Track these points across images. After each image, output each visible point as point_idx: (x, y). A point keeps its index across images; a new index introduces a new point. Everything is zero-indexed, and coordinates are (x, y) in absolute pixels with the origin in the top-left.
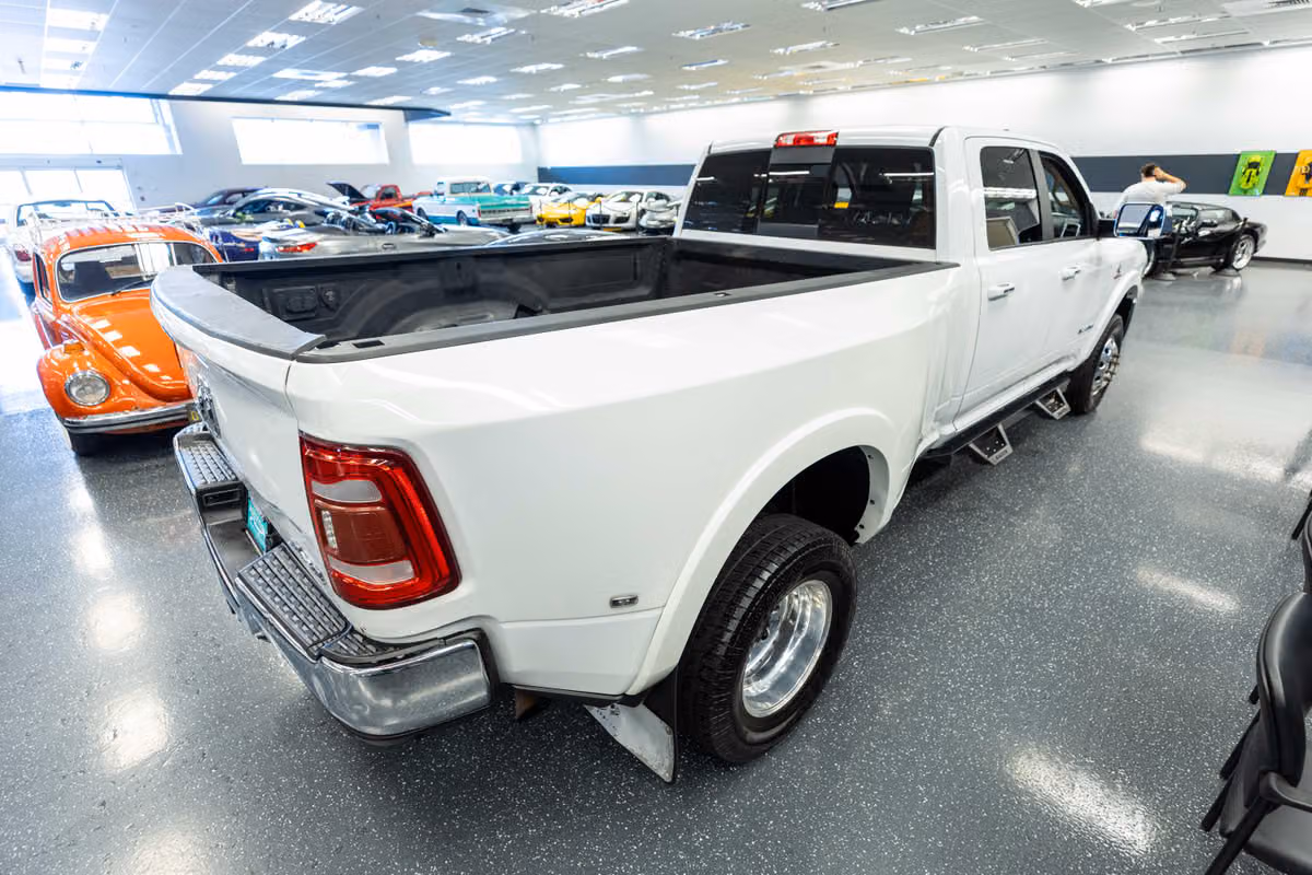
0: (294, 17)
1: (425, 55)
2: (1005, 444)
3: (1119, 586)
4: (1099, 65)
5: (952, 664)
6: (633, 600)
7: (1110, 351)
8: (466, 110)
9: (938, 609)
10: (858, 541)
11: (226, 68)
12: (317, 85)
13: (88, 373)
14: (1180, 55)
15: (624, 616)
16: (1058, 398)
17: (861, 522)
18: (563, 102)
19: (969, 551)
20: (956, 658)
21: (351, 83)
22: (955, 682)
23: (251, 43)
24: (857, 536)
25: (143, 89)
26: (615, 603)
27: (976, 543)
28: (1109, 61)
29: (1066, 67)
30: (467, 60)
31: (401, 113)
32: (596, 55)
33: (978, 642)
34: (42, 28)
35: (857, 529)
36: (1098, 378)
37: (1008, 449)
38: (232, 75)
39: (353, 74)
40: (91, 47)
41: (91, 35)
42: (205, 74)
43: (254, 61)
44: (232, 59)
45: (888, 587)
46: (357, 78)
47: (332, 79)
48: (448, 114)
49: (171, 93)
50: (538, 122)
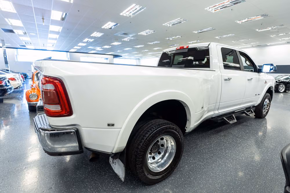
0: (92, 35)
1: (116, 43)
2: (235, 119)
3: (266, 157)
4: (267, 46)
5: (213, 169)
6: (113, 125)
7: (267, 102)
8: (125, 56)
9: (213, 157)
10: (186, 132)
11: (79, 46)
12: (96, 50)
13: (35, 93)
14: (287, 43)
15: (111, 129)
16: (252, 112)
17: (186, 126)
18: (145, 54)
19: (224, 145)
20: (215, 168)
21: (102, 49)
22: (213, 174)
23: (84, 41)
24: (186, 130)
25: (65, 50)
26: (109, 125)
27: (226, 143)
28: (269, 44)
29: (259, 46)
30: (125, 44)
31: (113, 56)
32: (150, 43)
33: (222, 165)
34: (48, 38)
35: (185, 128)
36: (264, 109)
37: (236, 121)
38: (81, 47)
39: (103, 47)
40: (55, 42)
41: (56, 39)
42: (76, 47)
43: (84, 45)
44: (80, 44)
45: (200, 150)
46: (103, 48)
47: (99, 49)
48: (122, 56)
49: (69, 51)
50: (140, 58)
